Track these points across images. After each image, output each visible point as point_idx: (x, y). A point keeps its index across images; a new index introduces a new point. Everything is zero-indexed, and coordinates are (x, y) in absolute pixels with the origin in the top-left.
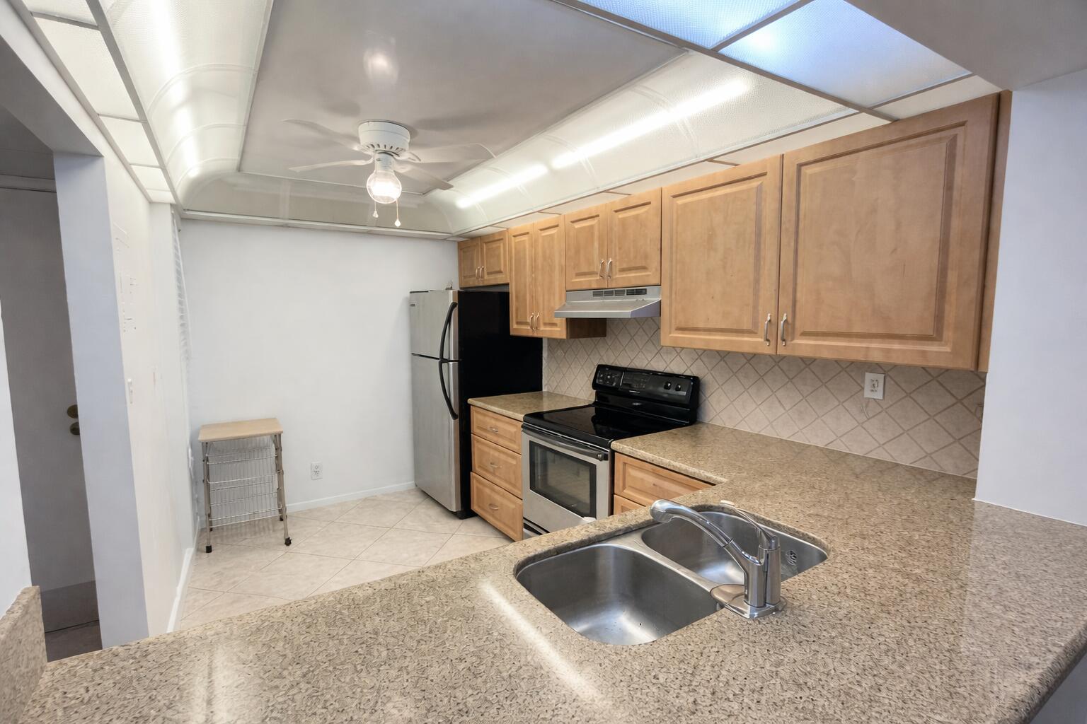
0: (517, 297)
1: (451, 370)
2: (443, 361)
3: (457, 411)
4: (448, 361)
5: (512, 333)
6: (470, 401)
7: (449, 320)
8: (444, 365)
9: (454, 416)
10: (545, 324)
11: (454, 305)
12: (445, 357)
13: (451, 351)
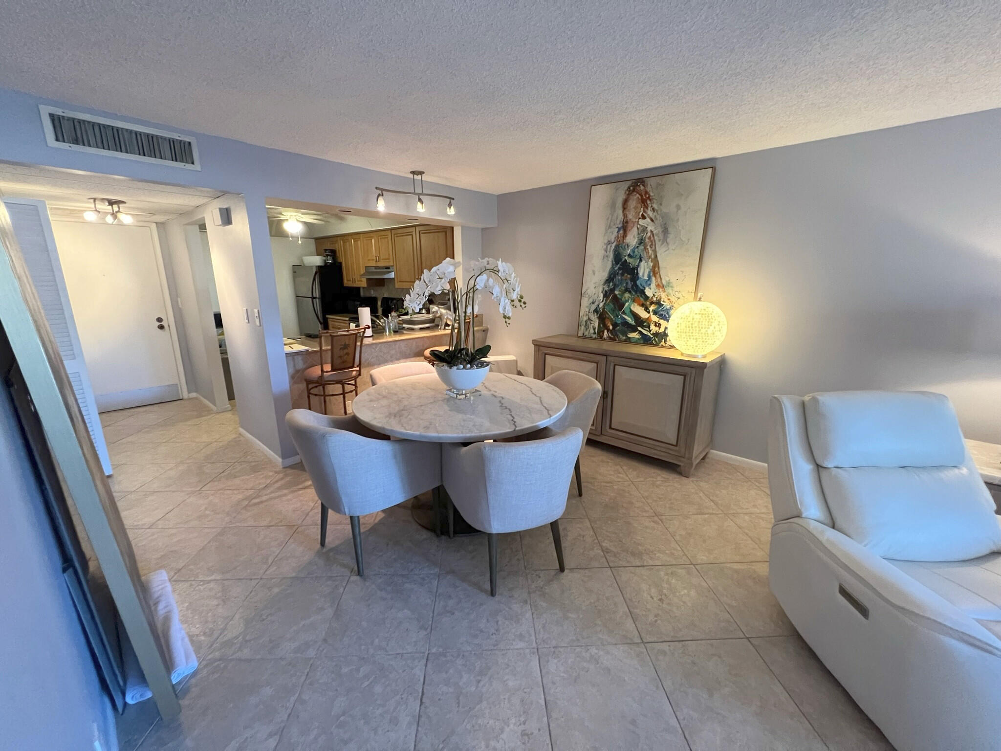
0: (346, 268)
1: (317, 302)
2: (313, 298)
3: (322, 321)
4: (316, 298)
5: (345, 285)
6: (327, 316)
7: (314, 279)
8: (314, 300)
9: (321, 323)
10: (358, 281)
11: (316, 273)
12: (314, 296)
13: (317, 294)
